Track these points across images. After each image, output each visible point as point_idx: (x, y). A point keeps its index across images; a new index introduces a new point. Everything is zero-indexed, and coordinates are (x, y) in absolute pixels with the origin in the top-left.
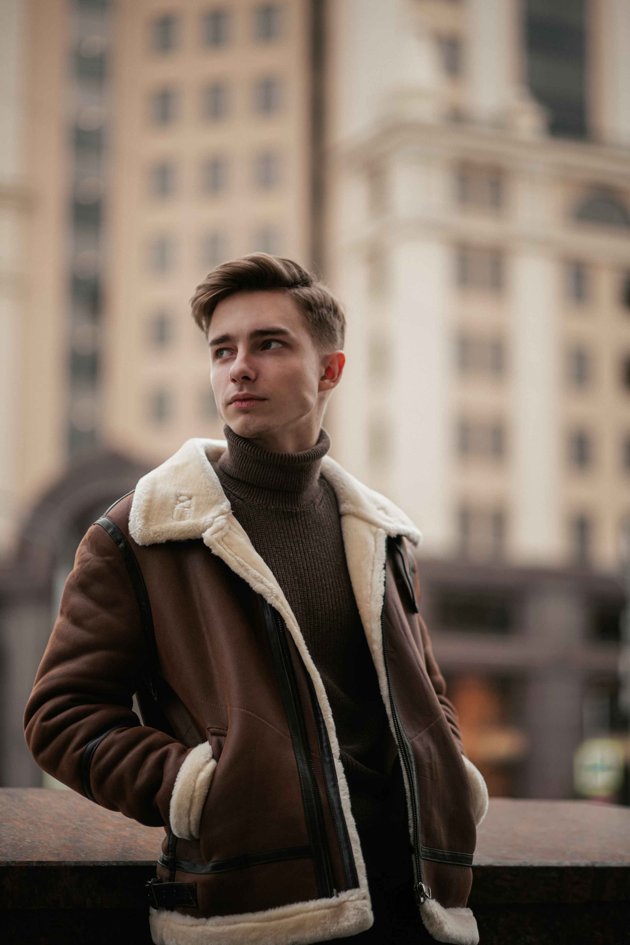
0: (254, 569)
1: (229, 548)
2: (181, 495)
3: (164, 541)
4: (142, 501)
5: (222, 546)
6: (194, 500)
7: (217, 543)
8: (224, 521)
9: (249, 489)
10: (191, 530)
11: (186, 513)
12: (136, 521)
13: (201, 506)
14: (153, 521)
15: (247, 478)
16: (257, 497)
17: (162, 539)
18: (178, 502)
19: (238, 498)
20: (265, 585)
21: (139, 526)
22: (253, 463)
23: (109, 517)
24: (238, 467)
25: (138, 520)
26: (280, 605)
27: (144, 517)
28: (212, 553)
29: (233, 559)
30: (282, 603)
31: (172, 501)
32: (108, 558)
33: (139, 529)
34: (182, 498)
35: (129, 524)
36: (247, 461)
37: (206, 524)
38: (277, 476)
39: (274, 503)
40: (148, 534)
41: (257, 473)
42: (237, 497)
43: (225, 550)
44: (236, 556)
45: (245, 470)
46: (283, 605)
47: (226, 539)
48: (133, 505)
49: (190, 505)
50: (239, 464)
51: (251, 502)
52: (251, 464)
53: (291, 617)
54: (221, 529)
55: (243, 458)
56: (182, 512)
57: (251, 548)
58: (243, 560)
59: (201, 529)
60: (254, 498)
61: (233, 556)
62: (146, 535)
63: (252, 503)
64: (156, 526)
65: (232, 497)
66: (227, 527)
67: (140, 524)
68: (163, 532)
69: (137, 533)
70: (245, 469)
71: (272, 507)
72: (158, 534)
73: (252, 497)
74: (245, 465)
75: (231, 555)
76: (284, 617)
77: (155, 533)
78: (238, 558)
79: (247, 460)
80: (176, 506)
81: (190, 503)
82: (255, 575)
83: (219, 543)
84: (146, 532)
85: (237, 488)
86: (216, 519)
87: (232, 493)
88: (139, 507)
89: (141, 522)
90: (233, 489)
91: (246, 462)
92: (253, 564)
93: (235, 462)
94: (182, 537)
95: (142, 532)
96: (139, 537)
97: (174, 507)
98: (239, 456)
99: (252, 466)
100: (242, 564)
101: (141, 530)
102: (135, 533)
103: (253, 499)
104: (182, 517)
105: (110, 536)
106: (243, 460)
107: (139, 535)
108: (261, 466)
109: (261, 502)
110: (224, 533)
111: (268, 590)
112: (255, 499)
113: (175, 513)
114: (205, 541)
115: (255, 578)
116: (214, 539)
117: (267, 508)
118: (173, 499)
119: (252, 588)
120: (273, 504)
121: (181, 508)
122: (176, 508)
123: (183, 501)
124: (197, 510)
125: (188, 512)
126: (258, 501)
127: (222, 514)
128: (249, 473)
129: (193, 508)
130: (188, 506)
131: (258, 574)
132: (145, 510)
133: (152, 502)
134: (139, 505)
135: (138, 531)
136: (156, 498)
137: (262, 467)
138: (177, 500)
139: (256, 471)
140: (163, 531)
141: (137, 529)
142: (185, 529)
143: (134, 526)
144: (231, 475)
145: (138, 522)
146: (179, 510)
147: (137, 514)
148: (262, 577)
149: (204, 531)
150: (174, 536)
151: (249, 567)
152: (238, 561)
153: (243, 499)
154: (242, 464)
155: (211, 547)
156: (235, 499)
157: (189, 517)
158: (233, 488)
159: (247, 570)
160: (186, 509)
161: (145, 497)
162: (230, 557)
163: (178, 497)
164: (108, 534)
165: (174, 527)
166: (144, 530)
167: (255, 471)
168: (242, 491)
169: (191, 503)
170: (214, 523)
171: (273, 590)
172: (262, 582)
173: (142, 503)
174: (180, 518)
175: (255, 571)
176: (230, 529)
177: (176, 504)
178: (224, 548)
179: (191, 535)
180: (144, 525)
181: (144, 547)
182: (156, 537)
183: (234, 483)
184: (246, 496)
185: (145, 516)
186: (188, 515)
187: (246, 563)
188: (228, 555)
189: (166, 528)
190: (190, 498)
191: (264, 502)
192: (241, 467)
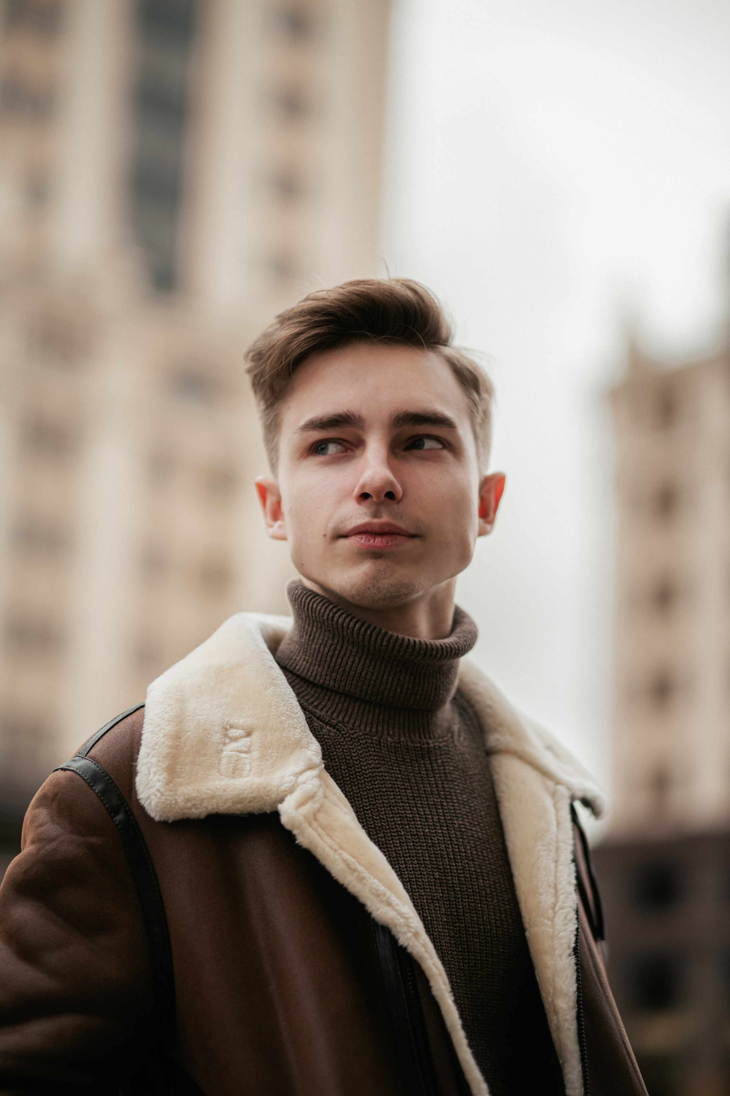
0: (375, 878)
1: (328, 835)
2: (232, 727)
3: (203, 816)
4: (161, 735)
5: (316, 831)
6: (256, 736)
7: (306, 825)
8: (316, 782)
9: (346, 705)
10: (255, 798)
11: (244, 764)
12: (152, 775)
13: (270, 751)
14: (183, 776)
15: (343, 683)
16: (361, 721)
17: (199, 811)
18: (227, 741)
19: (327, 724)
20: (396, 910)
21: (158, 785)
22: (355, 655)
23: (93, 759)
24: (327, 664)
25: (155, 773)
26: (423, 949)
27: (167, 767)
28: (297, 842)
29: (337, 857)
30: (424, 945)
31: (217, 737)
32: (93, 840)
33: (158, 790)
34: (234, 733)
35: (138, 779)
36: (345, 654)
37: (283, 788)
38: (399, 680)
39: (391, 732)
40: (174, 802)
41: (363, 675)
42: (324, 722)
43: (322, 839)
44: (340, 851)
45: (341, 670)
46: (427, 951)
47: (320, 816)
48: (143, 742)
49: (250, 747)
50: (328, 659)
51: (352, 729)
52: (351, 659)
53: (440, 975)
54: (311, 797)
55: (336, 648)
56: (237, 761)
58: (354, 860)
59: (273, 796)
60: (355, 722)
61: (335, 851)
62: (170, 804)
63: (353, 731)
64: (190, 788)
65: (317, 723)
66: (320, 793)
67: (159, 781)
68: (203, 799)
69: (153, 797)
70: (339, 668)
71: (389, 739)
72: (194, 802)
73: (352, 721)
74: (340, 660)
75: (331, 848)
76: (428, 973)
77: (188, 800)
78: (345, 855)
79: (343, 650)
80: (224, 748)
81: (249, 743)
82: (377, 890)
83: (310, 824)
84: (170, 798)
85: (323, 703)
86: (302, 778)
87: (314, 716)
88: (157, 747)
89: (161, 778)
90: (316, 707)
91: (342, 654)
92: (371, 867)
93: (320, 655)
94: (238, 808)
95: (164, 798)
96: (157, 806)
97: (222, 751)
98: (328, 645)
99: (353, 662)
100: (353, 866)
101: (162, 794)
102: (148, 798)
103: (353, 725)
104: (236, 771)
105: (99, 797)
106: (337, 652)
107: (158, 802)
108: (371, 662)
109: (368, 729)
110: (317, 806)
111: (402, 920)
112: (357, 724)
113: (224, 761)
114: (284, 819)
115: (378, 895)
116: (301, 818)
117: (380, 742)
118: (218, 734)
119: (370, 914)
120: (388, 734)
121: (234, 753)
122: (225, 753)
123: (235, 739)
124: (263, 757)
125: (247, 761)
126: (362, 727)
127: (310, 767)
128: (348, 676)
129: (255, 754)
130: (244, 749)
131: (382, 888)
132: (169, 754)
133: (180, 738)
134: (156, 744)
135: (156, 795)
136: (187, 732)
137: (373, 664)
138: (226, 735)
139: (362, 671)
140: (204, 796)
141: (154, 790)
142: (245, 795)
143: (148, 784)
144: (311, 679)
145: (154, 776)
146: (230, 757)
147: (154, 760)
148: (388, 893)
149: (282, 800)
150: (223, 807)
151: (366, 874)
152: (345, 861)
153: (337, 725)
154: (334, 659)
155: (295, 832)
156: (322, 728)
157: (250, 770)
158: (315, 703)
159: (361, 879)
160: (243, 755)
161: (168, 728)
162: (331, 853)
163: (227, 730)
164: (94, 795)
165: (225, 791)
166: (167, 793)
167: (359, 671)
168: (333, 709)
169: (251, 742)
170: (299, 786)
171: (411, 920)
172: (389, 904)
173: (163, 740)
174: (234, 773)
175: (376, 881)
176: (325, 797)
177: (225, 744)
178: (319, 835)
179: (254, 807)
180: (167, 784)
181: (164, 824)
182: (190, 808)
183: (317, 695)
184: (340, 718)
185: (169, 765)
186: (248, 767)
187: (361, 865)
188: (328, 850)
189: (208, 791)
190: (249, 734)
191: (374, 730)
192: (332, 665)
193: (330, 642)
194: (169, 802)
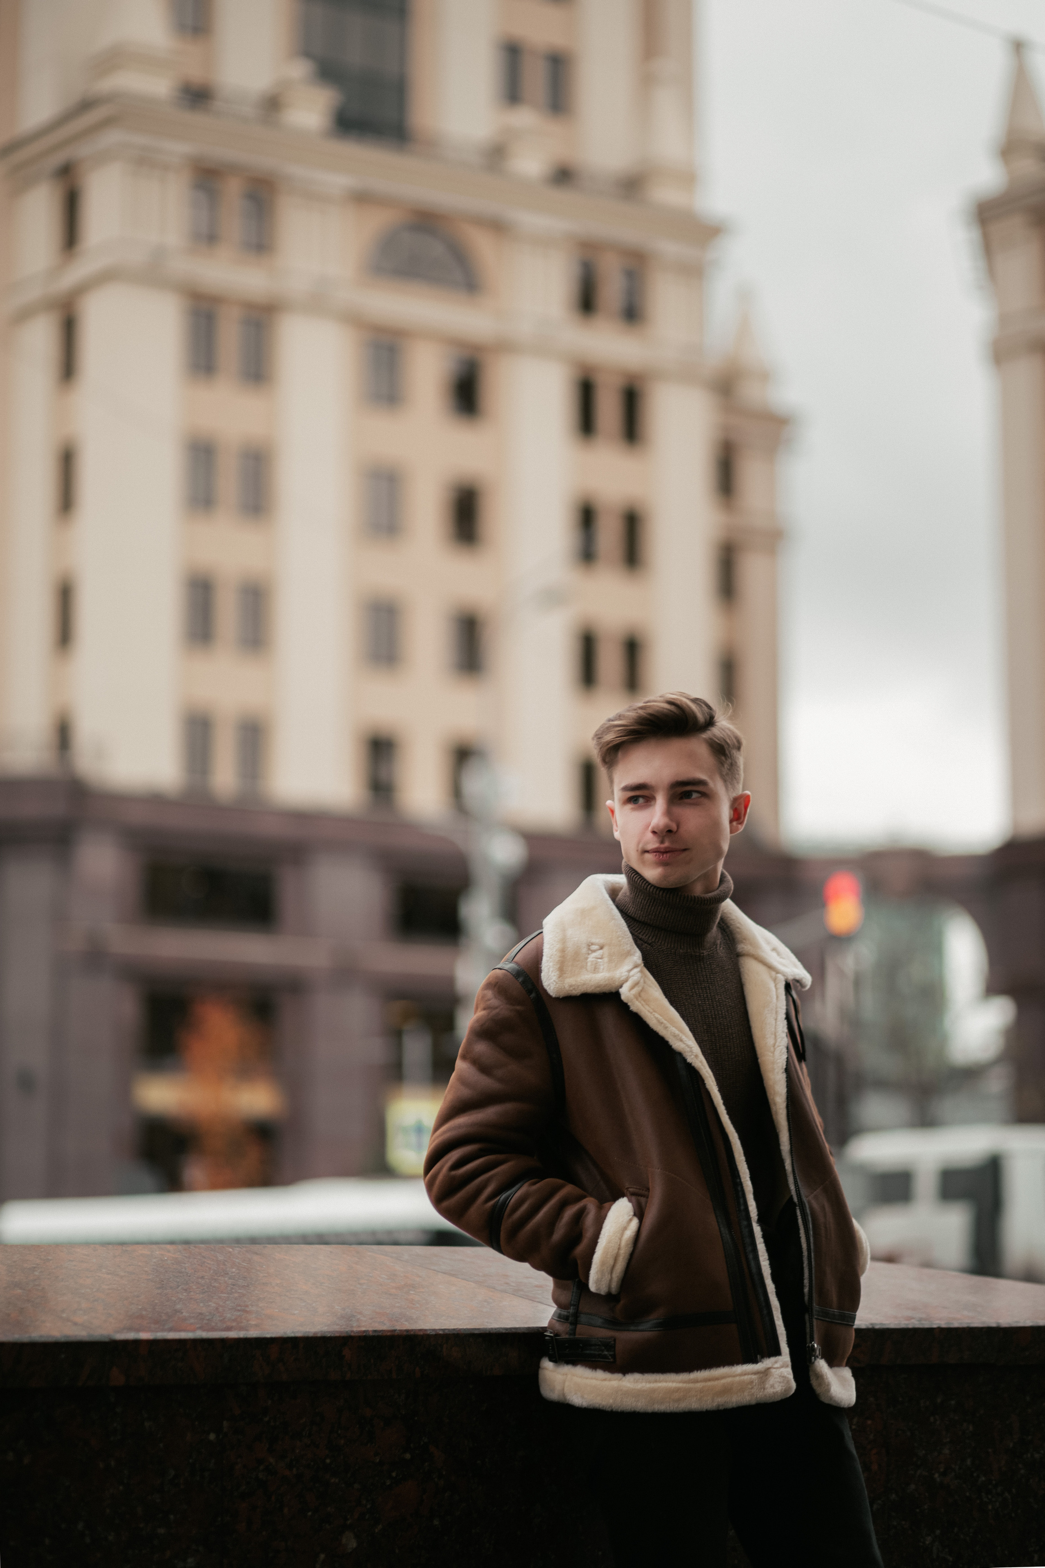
0: (673, 1027)
1: (647, 1004)
2: (592, 944)
3: (579, 994)
4: (555, 950)
5: (641, 1003)
6: (606, 950)
7: (635, 1000)
8: (639, 975)
9: (656, 932)
10: (607, 985)
11: (600, 965)
12: (550, 973)
13: (614, 957)
14: (567, 973)
15: (655, 921)
17: (577, 992)
18: (590, 952)
19: (645, 943)
20: (685, 1044)
21: (554, 978)
23: (517, 963)
24: (646, 910)
25: (552, 971)
26: (700, 1064)
27: (559, 968)
28: (631, 1009)
29: (652, 1016)
30: (701, 1062)
31: (584, 950)
32: (518, 1008)
33: (554, 981)
34: (594, 947)
35: (543, 975)
37: (622, 979)
39: (682, 947)
40: (563, 987)
41: (666, 916)
42: (644, 941)
43: (644, 1007)
44: (654, 1013)
46: (702, 1065)
47: (643, 994)
48: (544, 954)
49: (603, 955)
50: (647, 907)
51: (660, 946)
53: (710, 1077)
54: (636, 984)
56: (596, 963)
57: (665, 1002)
58: (661, 1018)
59: (617, 983)
61: (651, 1013)
62: (561, 988)
63: (660, 947)
64: (571, 979)
65: (639, 942)
66: (642, 981)
67: (554, 976)
68: (579, 986)
69: (552, 985)
71: (681, 951)
72: (574, 987)
73: (660, 941)
75: (649, 1012)
76: (703, 1076)
77: (571, 986)
78: (657, 1015)
79: (655, 903)
80: (589, 956)
81: (602, 953)
82: (675, 1033)
83: (637, 999)
84: (561, 985)
85: (644, 932)
86: (632, 973)
87: (638, 938)
88: (552, 957)
89: (556, 974)
90: (640, 933)
91: (654, 905)
92: (672, 1021)
93: (642, 905)
94: (597, 990)
95: (557, 985)
96: (554, 989)
97: (587, 958)
99: (661, 909)
100: (661, 1021)
101: (557, 983)
102: (549, 985)
103: (661, 943)
104: (596, 969)
105: (521, 985)
106: (651, 903)
107: (554, 988)
109: (669, 945)
110: (640, 988)
111: (688, 1049)
112: (663, 943)
113: (589, 964)
114: (623, 997)
115: (675, 1036)
116: (632, 996)
117: (675, 952)
118: (585, 949)
119: (671, 1046)
120: (681, 948)
121: (594, 959)
122: (589, 960)
123: (595, 951)
124: (610, 961)
125: (601, 963)
126: (666, 945)
127: (636, 966)
128: (658, 917)
129: (606, 960)
130: (600, 957)
131: (677, 1032)
132: (559, 960)
133: (565, 952)
134: (552, 955)
135: (553, 984)
136: (568, 948)
138: (589, 949)
140: (579, 984)
141: (552, 980)
142: (601, 983)
143: (548, 977)
144: (637, 919)
145: (552, 973)
146: (592, 961)
147: (551, 964)
148: (681, 1035)
149: (621, 987)
150: (590, 989)
151: (668, 1025)
152: (656, 1018)
153: (651, 943)
154: (650, 907)
155: (629, 1004)
156: (642, 945)
157: (603, 969)
158: (639, 932)
159: (666, 1028)
160: (599, 960)
161: (558, 946)
162: (649, 1014)
163: (589, 946)
164: (519, 983)
165: (590, 981)
166: (559, 982)
167: (664, 914)
168: (649, 935)
169: (603, 953)
170: (630, 978)
171: (693, 1049)
172: (681, 1040)
173: (555, 953)
174: (595, 970)
175: (674, 1028)
176: (645, 982)
177: (589, 954)
178: (642, 1005)
179: (606, 989)
180: (559, 977)
181: (557, 999)
182: (571, 991)
183: (640, 927)
184: (653, 940)
185: (560, 967)
186: (602, 967)
187: (666, 1020)
188: (647, 1013)
189: (582, 981)
190: (602, 948)
191: (672, 946)
192: (649, 911)
193: (648, 898)
194: (560, 987)
